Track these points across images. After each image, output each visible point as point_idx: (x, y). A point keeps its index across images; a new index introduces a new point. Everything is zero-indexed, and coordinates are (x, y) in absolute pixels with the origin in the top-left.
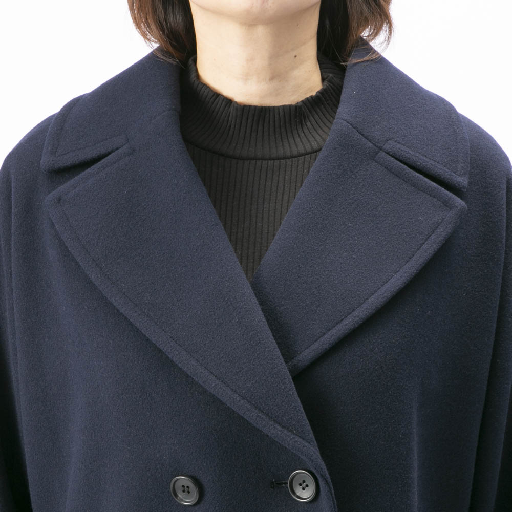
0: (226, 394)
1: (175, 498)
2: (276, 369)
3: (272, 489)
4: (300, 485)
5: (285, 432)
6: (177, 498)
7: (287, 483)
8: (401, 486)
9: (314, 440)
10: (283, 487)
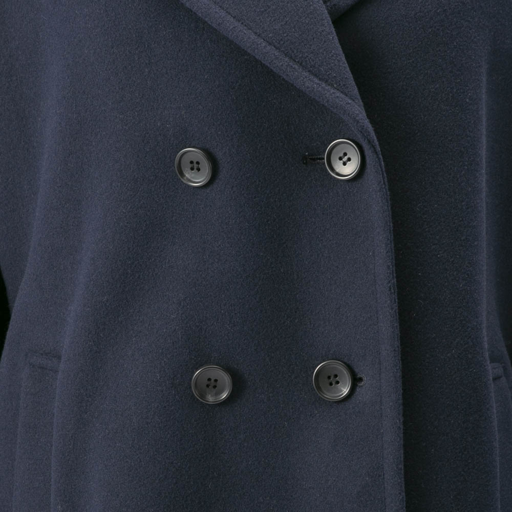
0: (247, 38)
1: (182, 179)
2: (312, 8)
3: (305, 165)
4: (341, 159)
5: (324, 85)
6: (183, 178)
7: (324, 159)
8: (466, 163)
9: (359, 97)
10: (318, 163)
